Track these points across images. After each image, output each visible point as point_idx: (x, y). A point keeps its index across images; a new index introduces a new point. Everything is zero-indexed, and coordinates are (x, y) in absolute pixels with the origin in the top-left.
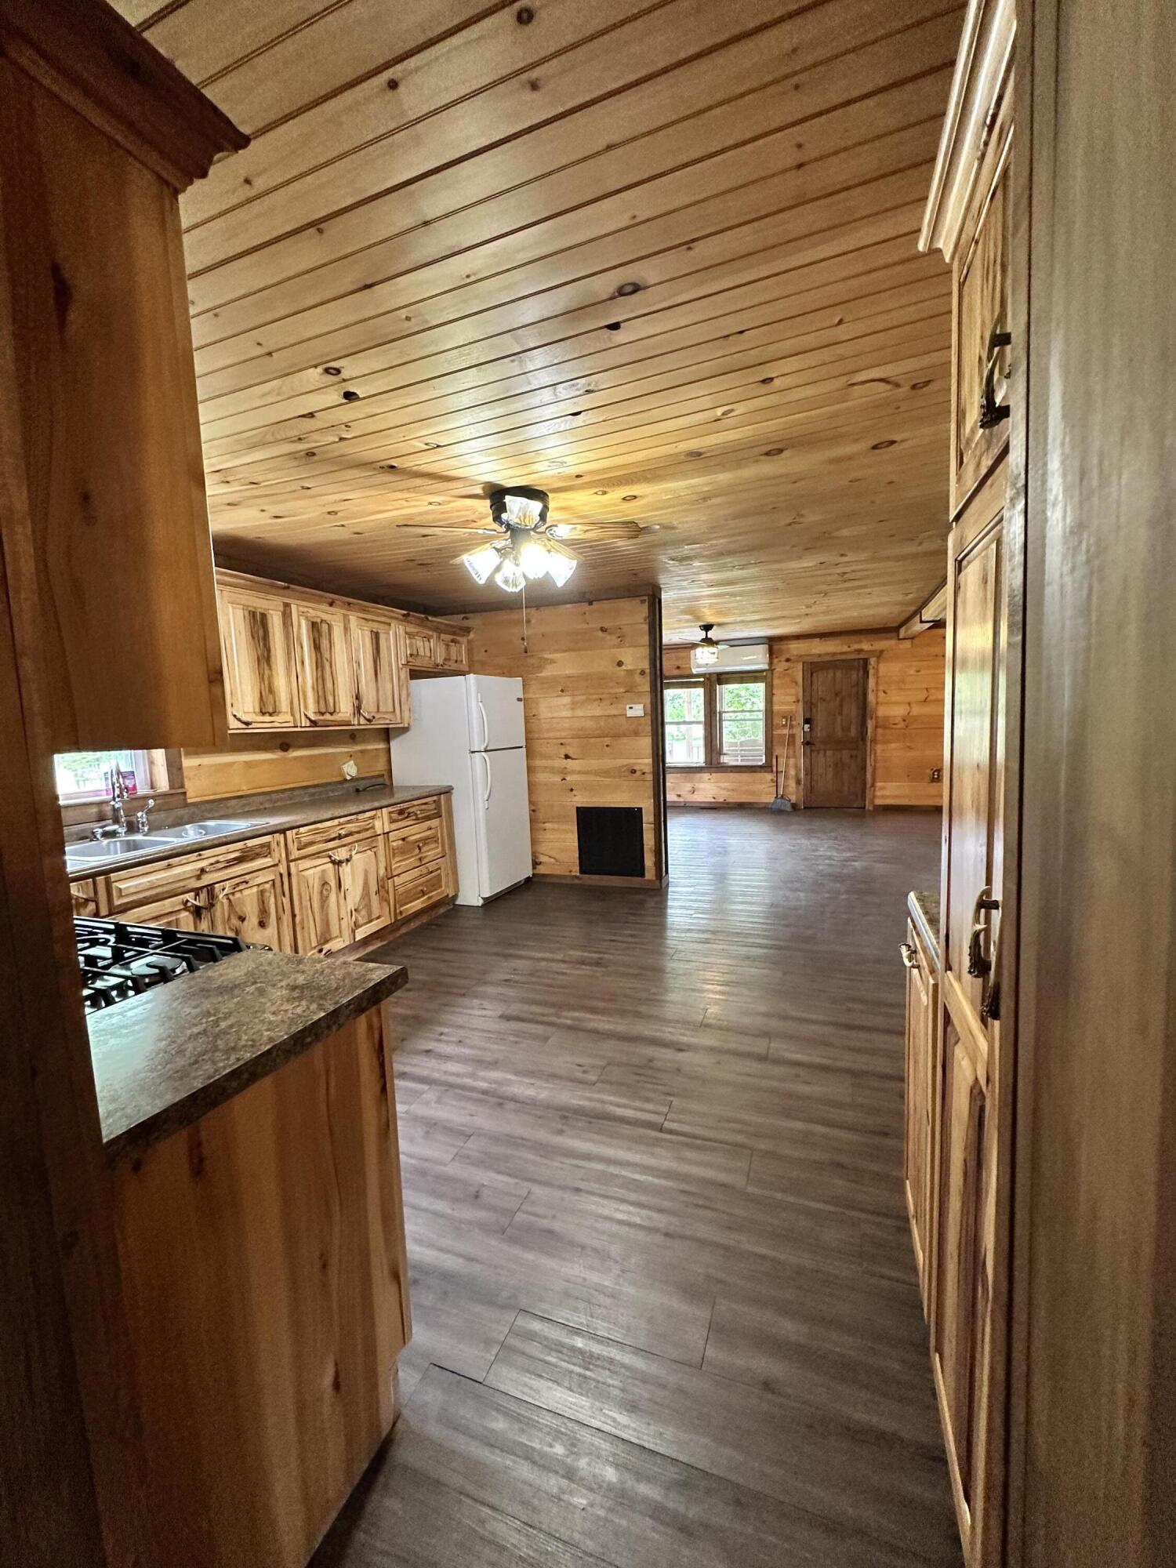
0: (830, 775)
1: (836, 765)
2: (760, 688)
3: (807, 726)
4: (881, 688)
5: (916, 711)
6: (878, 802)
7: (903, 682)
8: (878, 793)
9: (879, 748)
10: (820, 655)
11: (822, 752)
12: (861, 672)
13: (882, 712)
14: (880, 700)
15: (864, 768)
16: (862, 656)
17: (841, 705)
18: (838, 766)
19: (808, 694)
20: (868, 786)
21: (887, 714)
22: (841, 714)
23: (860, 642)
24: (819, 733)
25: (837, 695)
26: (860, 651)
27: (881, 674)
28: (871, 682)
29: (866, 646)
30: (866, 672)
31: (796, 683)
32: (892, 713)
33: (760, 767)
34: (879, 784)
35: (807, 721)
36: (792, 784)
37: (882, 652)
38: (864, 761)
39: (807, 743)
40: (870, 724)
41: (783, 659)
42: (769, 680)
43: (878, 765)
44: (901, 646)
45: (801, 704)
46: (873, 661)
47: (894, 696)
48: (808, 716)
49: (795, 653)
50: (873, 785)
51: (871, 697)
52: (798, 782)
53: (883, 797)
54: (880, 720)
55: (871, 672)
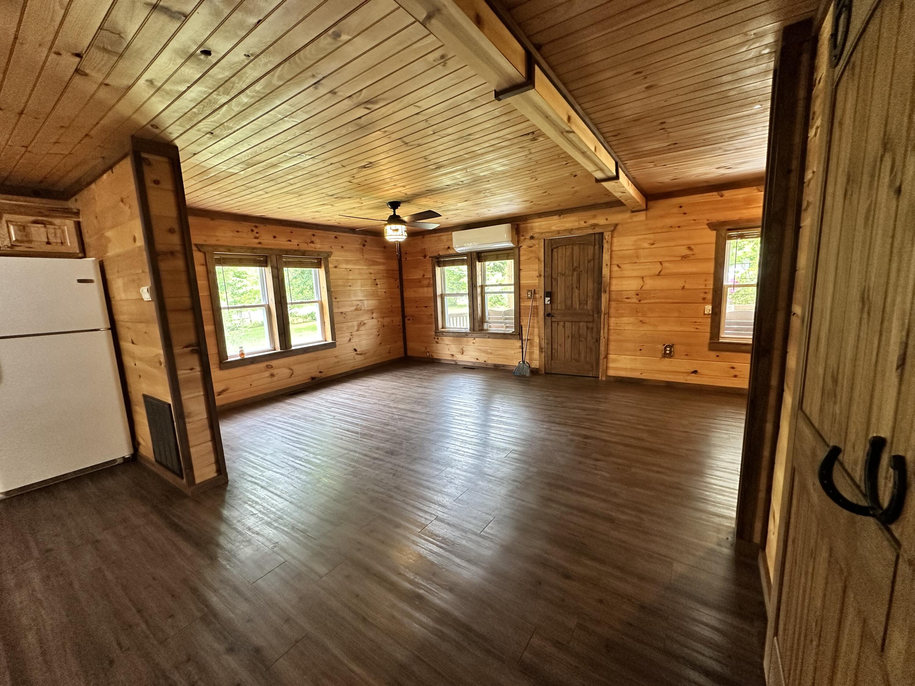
0: (568, 345)
1: (573, 336)
2: (510, 264)
3: (547, 299)
4: (615, 262)
5: (650, 284)
6: (611, 373)
7: (638, 257)
8: (611, 365)
9: (612, 321)
10: (559, 232)
11: (561, 324)
12: (597, 247)
13: (616, 286)
14: (614, 275)
15: (598, 341)
16: (598, 230)
17: (579, 281)
18: (576, 338)
19: (549, 270)
20: (602, 357)
21: (619, 288)
22: (578, 288)
23: (594, 217)
24: (559, 305)
25: (574, 270)
26: (595, 226)
27: (614, 248)
28: (606, 257)
29: (601, 221)
30: (602, 247)
31: (539, 259)
32: (624, 288)
33: (510, 334)
34: (611, 356)
35: (548, 294)
36: (536, 351)
37: (616, 225)
38: (599, 332)
39: (548, 315)
40: (604, 298)
41: (528, 237)
42: (517, 257)
43: (611, 338)
44: (635, 219)
45: (542, 278)
46: (607, 235)
47: (629, 270)
48: (549, 290)
49: (537, 231)
50: (606, 357)
51: (605, 271)
52: (541, 350)
53: (616, 369)
54: (614, 296)
55: (606, 246)
